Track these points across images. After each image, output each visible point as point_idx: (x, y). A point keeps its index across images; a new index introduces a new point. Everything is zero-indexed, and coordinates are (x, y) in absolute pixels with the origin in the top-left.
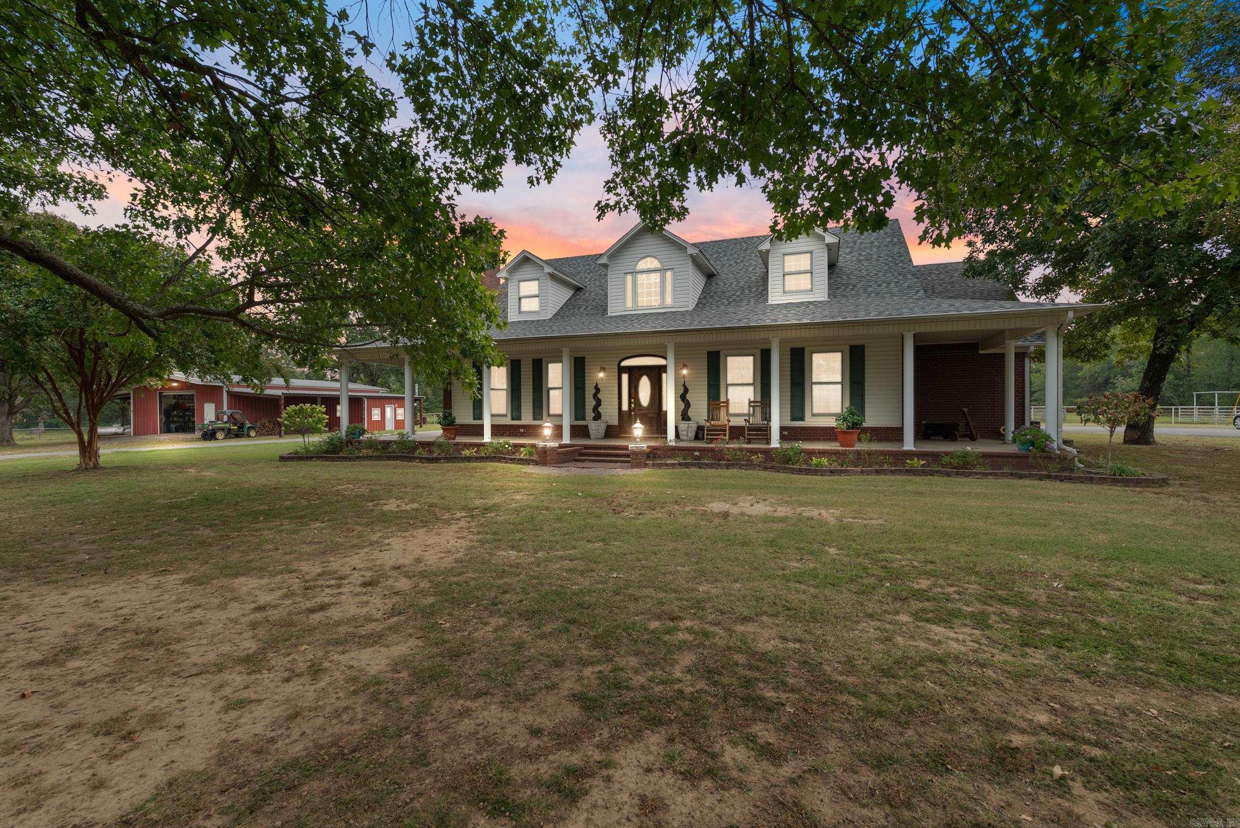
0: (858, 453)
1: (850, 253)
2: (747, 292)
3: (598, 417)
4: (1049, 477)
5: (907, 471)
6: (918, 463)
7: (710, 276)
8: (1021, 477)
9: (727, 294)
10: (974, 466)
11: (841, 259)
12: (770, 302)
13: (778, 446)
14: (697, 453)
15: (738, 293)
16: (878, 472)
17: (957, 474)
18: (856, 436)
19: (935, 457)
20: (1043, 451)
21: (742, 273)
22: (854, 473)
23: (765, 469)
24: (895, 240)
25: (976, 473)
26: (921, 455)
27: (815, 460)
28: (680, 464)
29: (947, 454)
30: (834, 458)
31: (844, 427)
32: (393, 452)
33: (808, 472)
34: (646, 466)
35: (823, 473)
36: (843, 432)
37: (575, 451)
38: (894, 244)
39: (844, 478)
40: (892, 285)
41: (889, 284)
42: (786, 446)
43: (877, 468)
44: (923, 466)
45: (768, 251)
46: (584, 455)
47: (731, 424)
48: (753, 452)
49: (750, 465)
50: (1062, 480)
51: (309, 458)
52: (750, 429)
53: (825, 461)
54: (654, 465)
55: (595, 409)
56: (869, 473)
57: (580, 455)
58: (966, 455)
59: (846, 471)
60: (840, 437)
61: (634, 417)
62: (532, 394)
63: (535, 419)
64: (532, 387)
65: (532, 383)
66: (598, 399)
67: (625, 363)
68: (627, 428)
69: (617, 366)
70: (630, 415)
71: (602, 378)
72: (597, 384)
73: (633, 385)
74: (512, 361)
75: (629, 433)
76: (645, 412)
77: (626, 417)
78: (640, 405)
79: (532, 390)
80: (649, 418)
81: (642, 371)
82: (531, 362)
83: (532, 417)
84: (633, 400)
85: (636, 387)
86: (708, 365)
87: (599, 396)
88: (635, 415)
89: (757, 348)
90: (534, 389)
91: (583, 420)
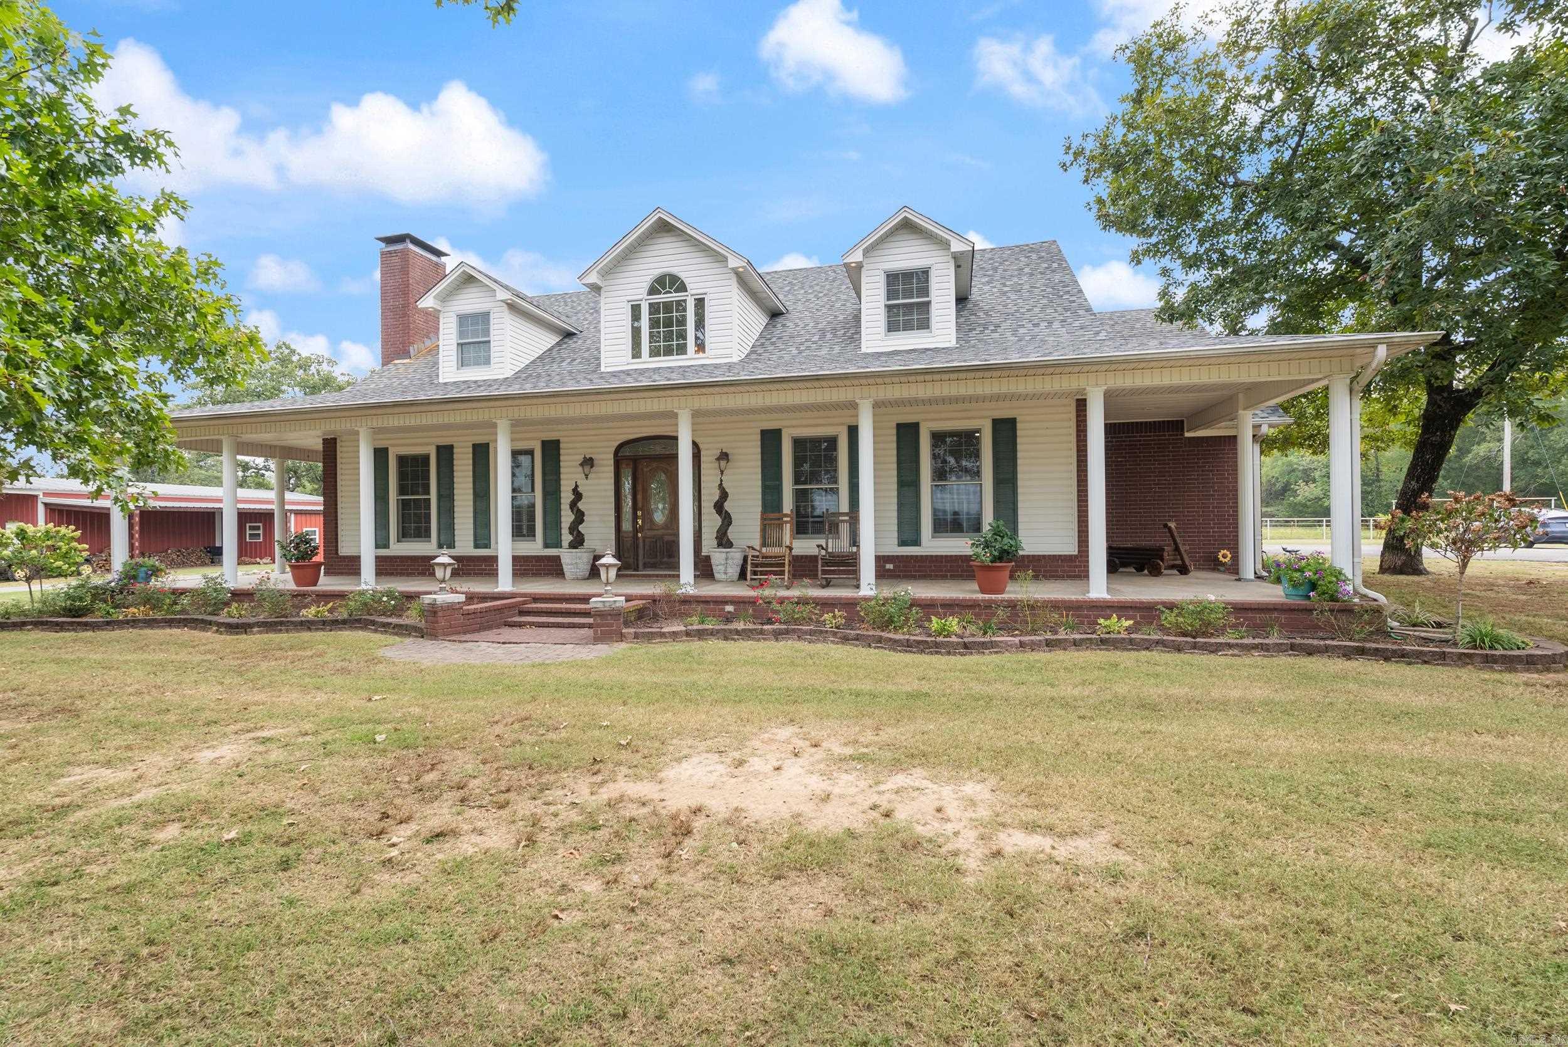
0: (1012, 605)
1: (988, 283)
2: (829, 336)
3: (578, 542)
4: (1362, 652)
5: (1103, 641)
6: (1118, 625)
7: (775, 314)
8: (1310, 652)
9: (798, 340)
10: (1222, 631)
11: (974, 290)
12: (864, 350)
13: (872, 593)
14: (730, 608)
15: (816, 338)
16: (1050, 644)
17: (1195, 646)
18: (1007, 573)
19: (1146, 612)
20: (1333, 599)
21: (824, 310)
22: (1008, 647)
23: (845, 639)
24: (1055, 265)
25: (1230, 646)
26: (1123, 609)
27: (935, 623)
28: (688, 634)
29: (1171, 606)
30: (969, 616)
31: (986, 557)
32: (183, 611)
33: (921, 647)
34: (622, 637)
35: (949, 649)
36: (985, 568)
37: (510, 607)
38: (1053, 271)
39: (989, 659)
40: (1056, 325)
41: (1050, 323)
42: (887, 592)
43: (1049, 636)
44: (1128, 630)
45: (859, 266)
46: (528, 613)
47: (795, 552)
48: (827, 605)
49: (819, 635)
50: (1387, 659)
51: (20, 626)
52: (826, 563)
53: (953, 623)
54: (636, 636)
55: (574, 528)
56: (1033, 647)
57: (522, 613)
58: (1202, 609)
59: (992, 645)
60: (978, 574)
61: (641, 541)
62: (471, 503)
63: (476, 546)
64: (471, 491)
65: (471, 485)
66: (579, 510)
67: (627, 452)
68: (631, 560)
69: (612, 456)
70: (635, 537)
71: (587, 476)
72: (577, 486)
73: (639, 488)
74: (439, 448)
75: (636, 569)
76: (660, 532)
77: (628, 542)
78: (652, 521)
79: (471, 497)
80: (667, 542)
81: (655, 465)
82: (471, 450)
83: (472, 544)
84: (639, 513)
85: (645, 490)
86: (762, 453)
87: (581, 505)
88: (644, 538)
89: (842, 424)
90: (476, 495)
91: (557, 547)
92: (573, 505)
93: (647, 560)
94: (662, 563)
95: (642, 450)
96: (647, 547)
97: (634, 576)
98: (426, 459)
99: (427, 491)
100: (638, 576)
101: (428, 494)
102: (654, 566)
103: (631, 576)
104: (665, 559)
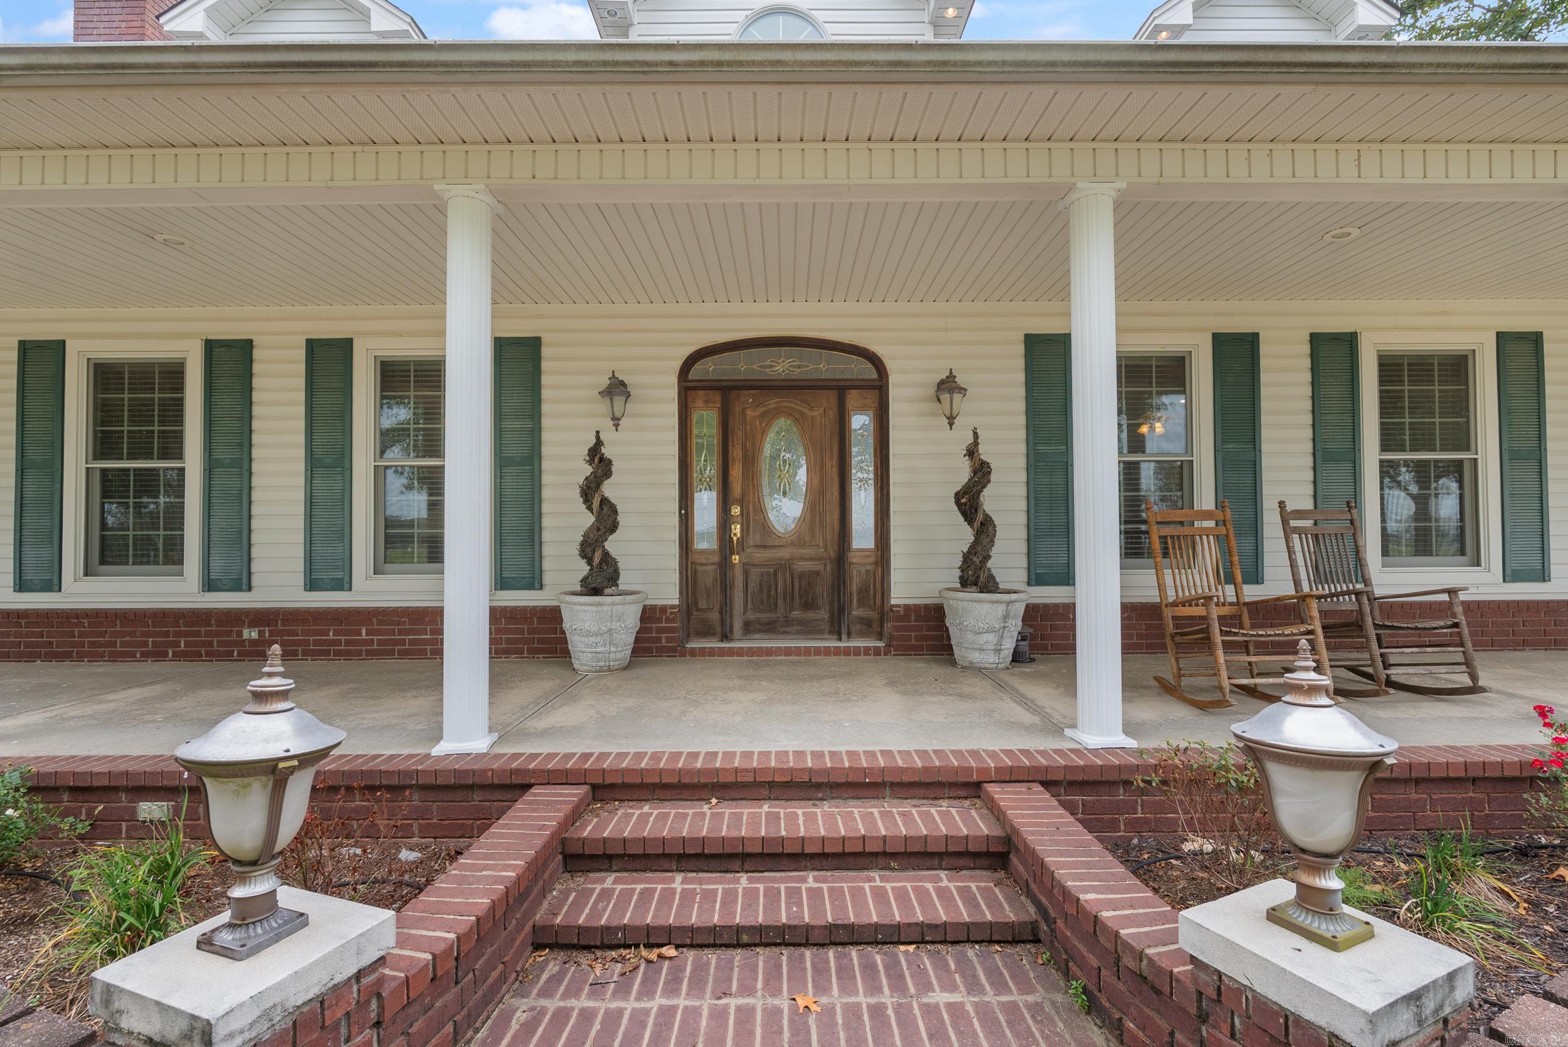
3: (604, 578)
55: (595, 545)
61: (738, 574)
62: (301, 481)
63: (312, 585)
64: (301, 453)
65: (301, 438)
66: (604, 501)
67: (707, 368)
68: (715, 616)
69: (674, 380)
70: (724, 564)
71: (616, 420)
72: (599, 443)
73: (736, 453)
74: (211, 347)
75: (725, 637)
76: (784, 553)
77: (708, 575)
78: (765, 527)
79: (301, 467)
80: (802, 575)
81: (772, 403)
82: (301, 354)
83: (300, 579)
84: (736, 510)
85: (751, 460)
86: (1030, 384)
87: (608, 489)
88: (746, 567)
89: (1202, 330)
90: (314, 464)
91: (531, 587)
92: (590, 491)
93: (751, 616)
94: (788, 622)
95: (742, 366)
96: (752, 586)
97: (722, 652)
98: (174, 373)
99: (173, 447)
100: (731, 652)
101: (180, 456)
102: (769, 628)
103: (712, 652)
104: (796, 614)
